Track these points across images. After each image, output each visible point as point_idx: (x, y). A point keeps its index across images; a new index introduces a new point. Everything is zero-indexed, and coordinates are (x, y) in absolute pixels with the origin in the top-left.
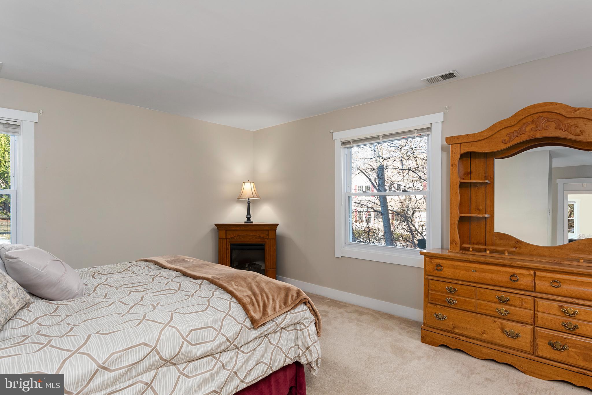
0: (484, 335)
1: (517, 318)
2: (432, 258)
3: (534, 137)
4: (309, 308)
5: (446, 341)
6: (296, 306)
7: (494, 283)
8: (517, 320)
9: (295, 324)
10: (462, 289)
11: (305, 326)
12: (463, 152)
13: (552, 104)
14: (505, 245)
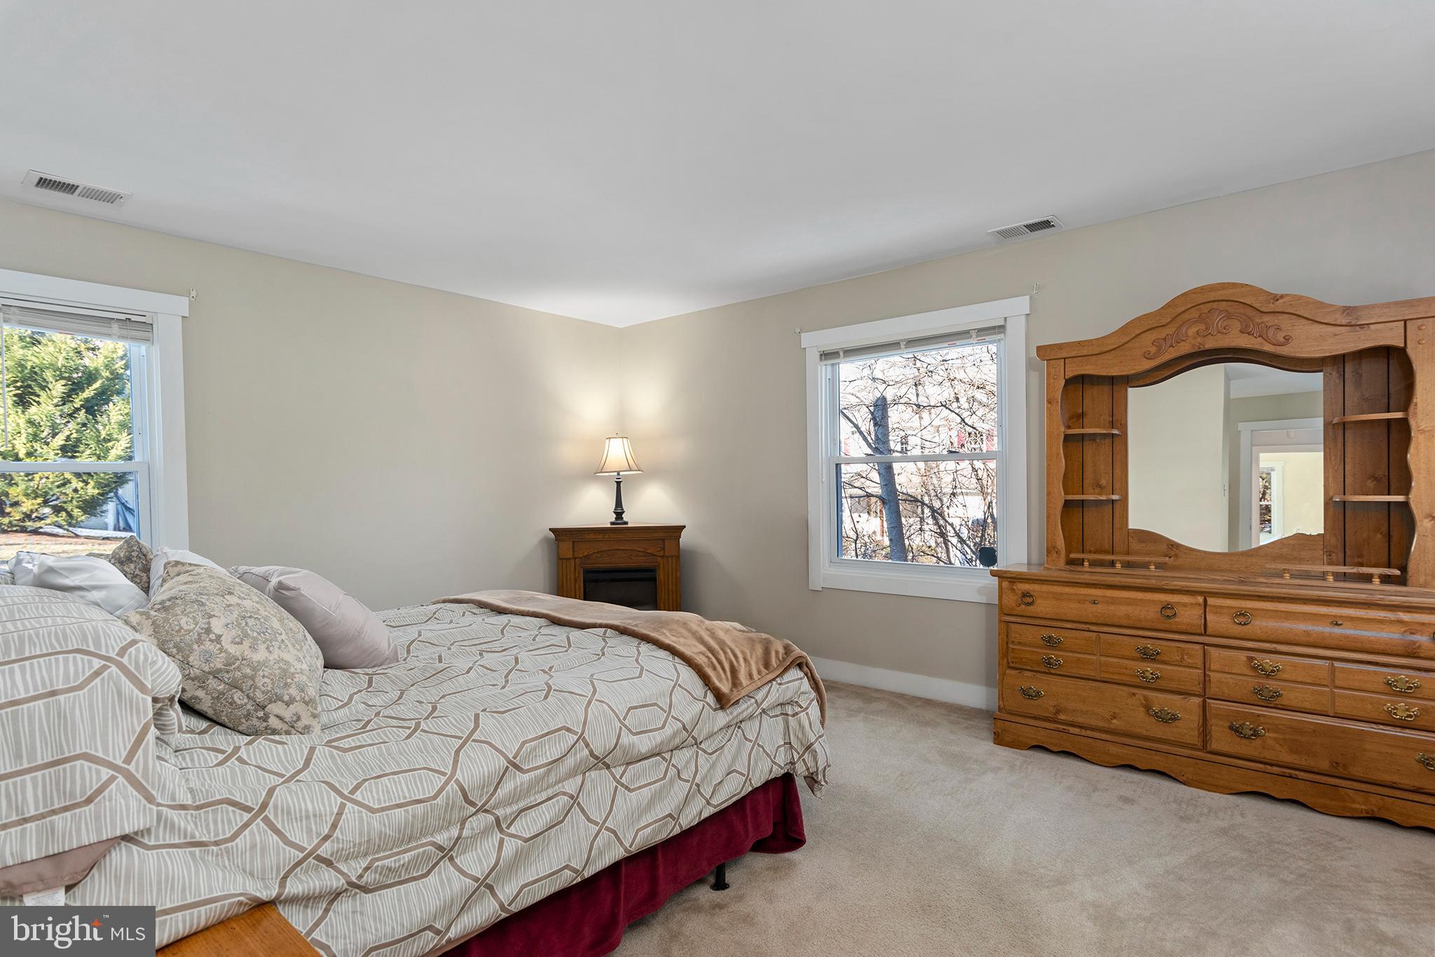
0: (1114, 721)
1: (1174, 686)
2: (1014, 582)
3: (1201, 346)
4: (806, 674)
5: (1042, 737)
6: (786, 670)
7: (1131, 623)
8: (1172, 689)
9: (781, 704)
10: (1072, 638)
11: (801, 707)
12: (1070, 374)
13: (1234, 285)
14: (1148, 554)
